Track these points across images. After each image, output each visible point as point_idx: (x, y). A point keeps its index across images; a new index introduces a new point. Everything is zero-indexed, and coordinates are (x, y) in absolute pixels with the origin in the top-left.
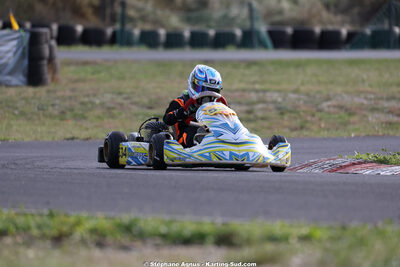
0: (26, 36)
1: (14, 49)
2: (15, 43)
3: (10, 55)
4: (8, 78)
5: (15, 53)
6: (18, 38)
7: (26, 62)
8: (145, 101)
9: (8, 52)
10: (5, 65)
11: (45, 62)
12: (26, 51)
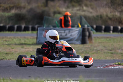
0: (81, 29)
1: (77, 33)
2: (78, 31)
3: (76, 35)
4: (75, 42)
5: (78, 34)
6: (79, 30)
7: (81, 37)
8: (110, 48)
9: (75, 34)
10: (75, 38)
11: (87, 37)
12: (81, 34)
